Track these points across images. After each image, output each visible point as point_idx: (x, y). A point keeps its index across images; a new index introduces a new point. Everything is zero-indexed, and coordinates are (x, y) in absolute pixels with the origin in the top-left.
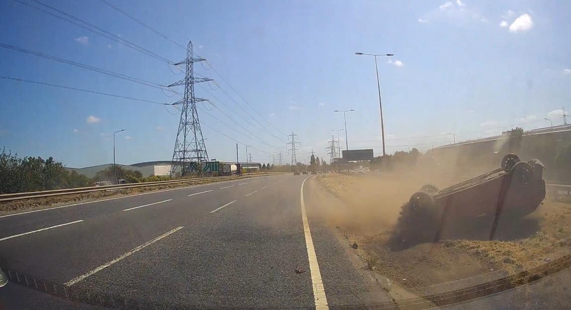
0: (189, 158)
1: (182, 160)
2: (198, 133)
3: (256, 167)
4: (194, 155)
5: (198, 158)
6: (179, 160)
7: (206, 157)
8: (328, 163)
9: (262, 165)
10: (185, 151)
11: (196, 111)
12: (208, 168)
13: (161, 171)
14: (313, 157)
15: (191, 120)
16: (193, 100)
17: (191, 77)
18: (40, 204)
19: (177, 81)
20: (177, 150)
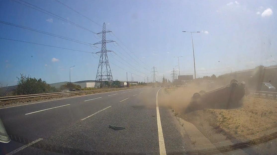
0: (104, 79)
1: (100, 80)
2: (108, 67)
3: (136, 84)
4: (106, 77)
5: (108, 79)
6: (99, 80)
7: (112, 78)
8: (171, 81)
9: (139, 82)
10: (101, 76)
11: (107, 56)
12: (114, 84)
13: (90, 85)
14: (164, 79)
15: (105, 61)
16: (106, 51)
17: (105, 40)
18: (46, 99)
19: (98, 42)
20: (98, 75)
